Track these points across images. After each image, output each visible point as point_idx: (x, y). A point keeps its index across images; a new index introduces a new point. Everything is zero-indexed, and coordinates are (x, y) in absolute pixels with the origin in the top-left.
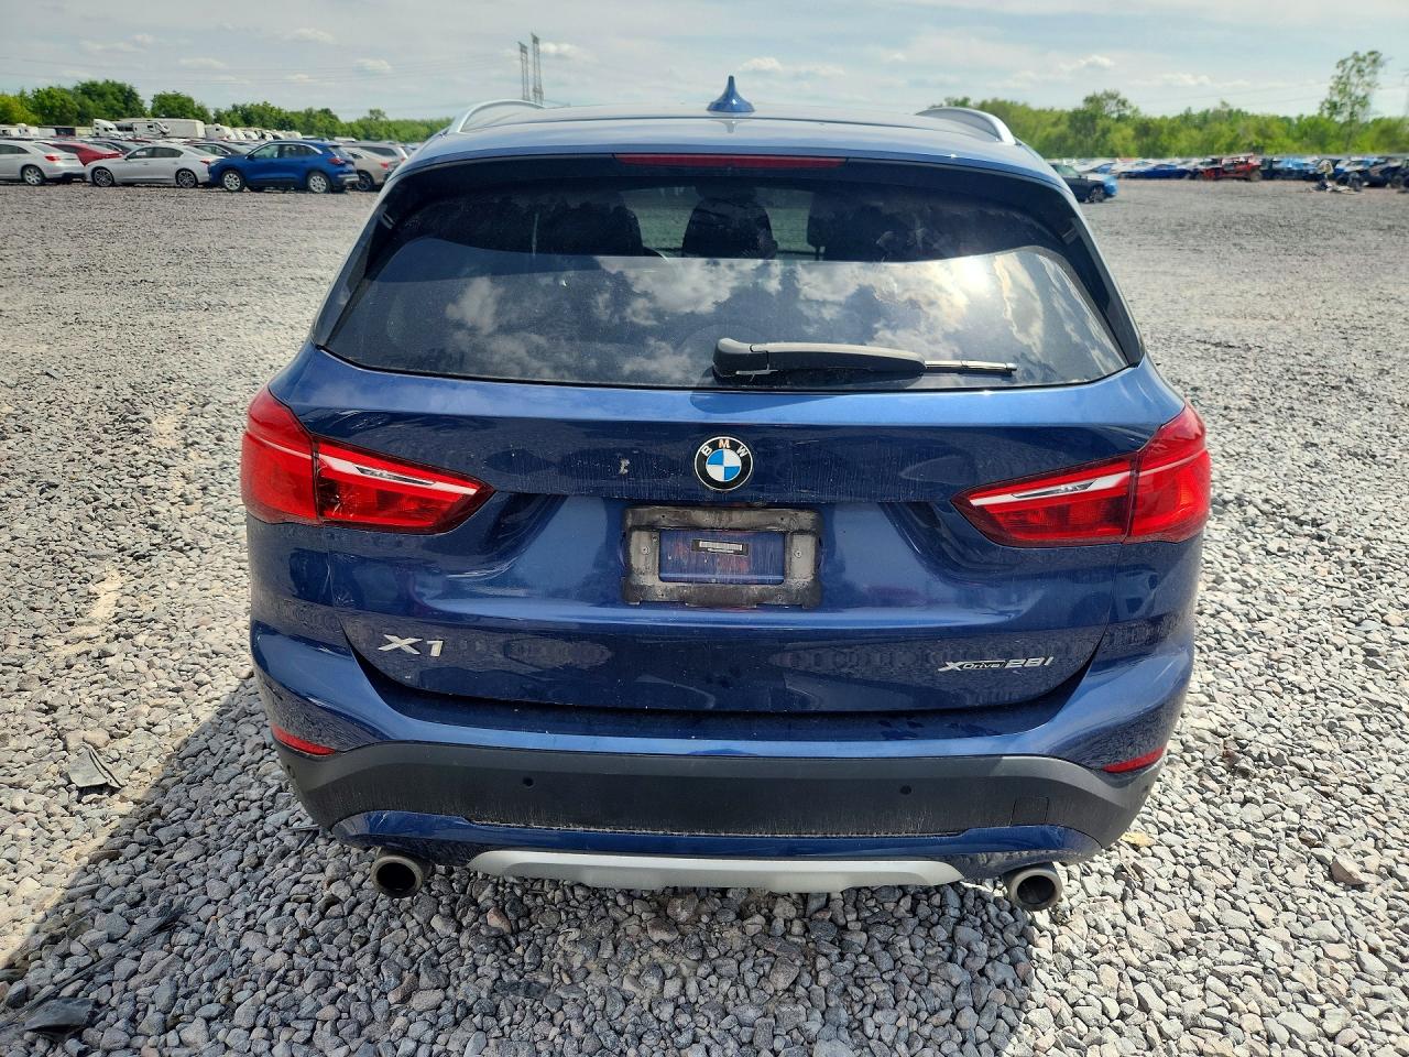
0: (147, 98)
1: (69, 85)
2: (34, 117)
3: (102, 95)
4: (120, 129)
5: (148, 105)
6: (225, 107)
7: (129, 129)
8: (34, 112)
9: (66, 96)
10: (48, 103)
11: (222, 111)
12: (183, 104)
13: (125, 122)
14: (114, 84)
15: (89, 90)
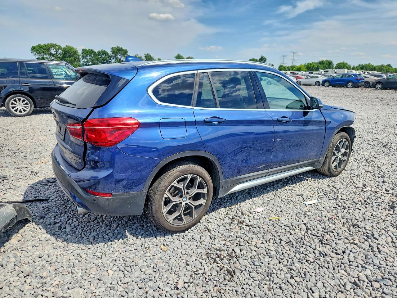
0: (335, 64)
1: (316, 61)
2: (306, 70)
3: (324, 64)
4: (325, 72)
5: (335, 66)
6: (356, 65)
7: (327, 72)
8: (306, 68)
9: (315, 64)
10: (310, 66)
11: (355, 66)
12: (344, 65)
13: (326, 70)
14: (328, 61)
15: (321, 63)
